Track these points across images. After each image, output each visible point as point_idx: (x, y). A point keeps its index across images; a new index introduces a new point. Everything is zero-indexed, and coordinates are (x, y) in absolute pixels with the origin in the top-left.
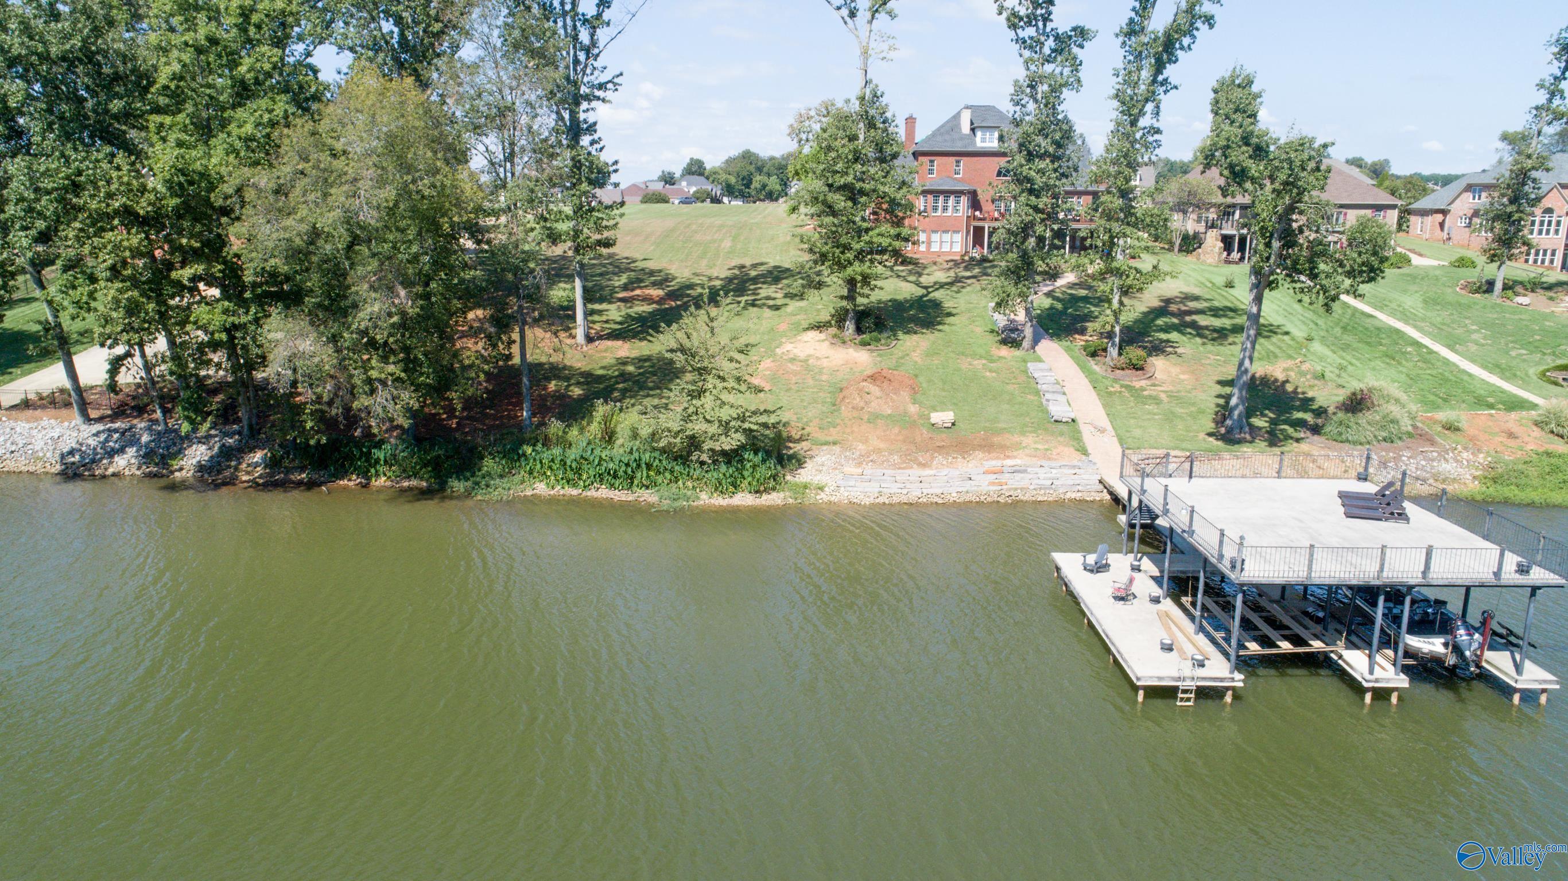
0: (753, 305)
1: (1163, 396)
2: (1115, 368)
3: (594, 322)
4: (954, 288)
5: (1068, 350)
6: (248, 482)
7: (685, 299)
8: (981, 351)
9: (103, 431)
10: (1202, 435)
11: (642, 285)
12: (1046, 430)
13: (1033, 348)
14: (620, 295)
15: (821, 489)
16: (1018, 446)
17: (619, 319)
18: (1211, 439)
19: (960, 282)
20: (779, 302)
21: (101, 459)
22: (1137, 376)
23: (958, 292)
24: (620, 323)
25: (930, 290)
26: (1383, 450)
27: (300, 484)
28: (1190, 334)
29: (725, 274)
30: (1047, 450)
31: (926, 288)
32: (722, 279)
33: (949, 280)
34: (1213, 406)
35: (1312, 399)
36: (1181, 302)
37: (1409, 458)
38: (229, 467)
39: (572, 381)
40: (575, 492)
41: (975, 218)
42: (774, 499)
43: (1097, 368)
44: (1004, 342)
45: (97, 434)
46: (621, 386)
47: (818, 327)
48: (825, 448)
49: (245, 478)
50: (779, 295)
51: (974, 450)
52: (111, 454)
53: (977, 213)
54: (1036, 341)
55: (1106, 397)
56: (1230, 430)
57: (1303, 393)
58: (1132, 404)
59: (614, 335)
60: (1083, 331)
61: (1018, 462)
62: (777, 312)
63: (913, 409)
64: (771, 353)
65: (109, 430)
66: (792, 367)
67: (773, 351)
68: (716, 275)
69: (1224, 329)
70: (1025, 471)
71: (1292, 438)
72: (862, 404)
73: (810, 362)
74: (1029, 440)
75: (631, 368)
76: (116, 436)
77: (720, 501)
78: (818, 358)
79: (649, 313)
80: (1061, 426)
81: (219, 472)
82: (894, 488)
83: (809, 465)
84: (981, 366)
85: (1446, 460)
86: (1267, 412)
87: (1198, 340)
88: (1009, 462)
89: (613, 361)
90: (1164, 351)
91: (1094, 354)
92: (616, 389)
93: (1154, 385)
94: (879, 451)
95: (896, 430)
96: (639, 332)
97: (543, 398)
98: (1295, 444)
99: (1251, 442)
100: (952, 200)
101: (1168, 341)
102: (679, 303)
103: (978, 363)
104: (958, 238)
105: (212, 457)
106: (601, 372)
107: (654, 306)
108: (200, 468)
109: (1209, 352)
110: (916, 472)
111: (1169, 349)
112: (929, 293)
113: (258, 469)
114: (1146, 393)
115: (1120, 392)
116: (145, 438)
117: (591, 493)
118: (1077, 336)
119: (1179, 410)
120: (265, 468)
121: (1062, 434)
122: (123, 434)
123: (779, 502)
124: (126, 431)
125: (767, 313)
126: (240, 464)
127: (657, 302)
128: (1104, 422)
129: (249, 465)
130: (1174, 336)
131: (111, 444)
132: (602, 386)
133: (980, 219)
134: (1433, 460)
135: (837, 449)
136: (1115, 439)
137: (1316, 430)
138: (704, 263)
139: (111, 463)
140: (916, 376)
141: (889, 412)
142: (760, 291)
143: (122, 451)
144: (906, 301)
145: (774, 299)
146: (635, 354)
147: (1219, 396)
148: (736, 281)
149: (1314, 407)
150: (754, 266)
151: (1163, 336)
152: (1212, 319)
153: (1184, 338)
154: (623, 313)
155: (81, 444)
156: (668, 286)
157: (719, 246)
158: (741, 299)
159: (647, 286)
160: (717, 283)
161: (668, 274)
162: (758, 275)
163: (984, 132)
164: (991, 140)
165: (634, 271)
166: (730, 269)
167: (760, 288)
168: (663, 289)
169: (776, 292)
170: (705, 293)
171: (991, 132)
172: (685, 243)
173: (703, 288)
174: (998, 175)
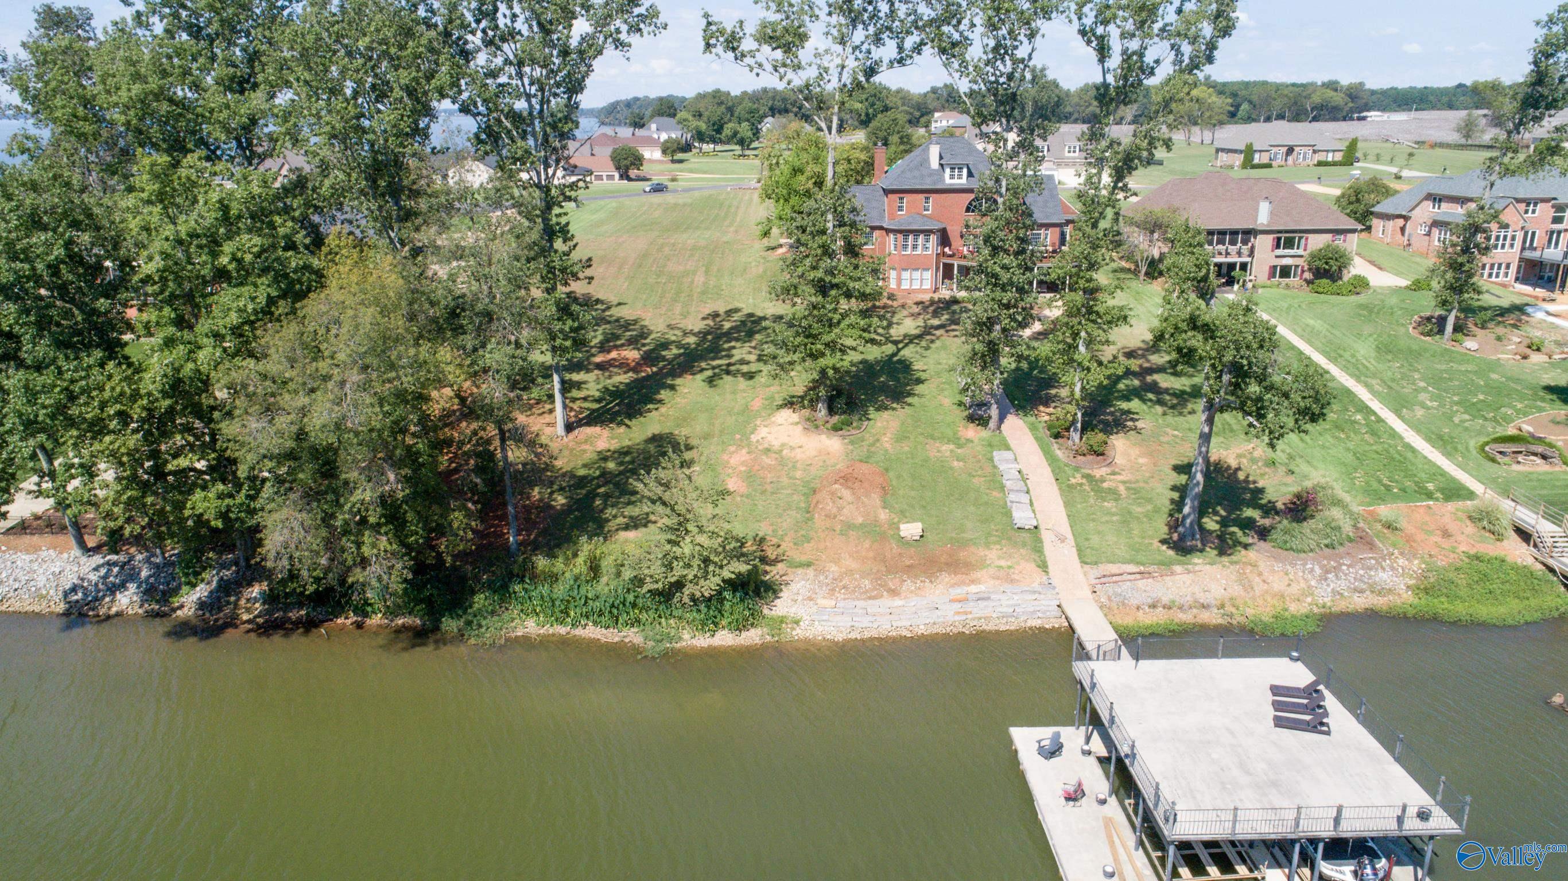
0: (728, 373)
1: (1122, 488)
2: (1078, 453)
3: (574, 400)
4: (924, 343)
5: (1033, 428)
6: (249, 621)
7: (661, 364)
8: (949, 432)
9: (103, 565)
10: (1156, 544)
11: (619, 343)
12: (1009, 539)
13: (999, 427)
14: (598, 359)
15: (797, 622)
16: (982, 564)
17: (597, 394)
18: (1164, 547)
19: (929, 334)
20: (753, 367)
21: (104, 596)
22: (1098, 463)
23: (927, 348)
24: (598, 401)
25: (900, 346)
26: (1325, 558)
27: (298, 623)
28: (1151, 400)
29: (699, 326)
30: (1010, 567)
31: (896, 343)
32: (694, 334)
33: (917, 332)
34: (1168, 503)
35: (1261, 491)
36: (1143, 356)
37: (1349, 566)
38: (228, 603)
39: (555, 487)
40: (562, 630)
41: (944, 254)
42: (753, 636)
43: (1059, 453)
44: (971, 419)
45: (96, 569)
46: (602, 490)
47: (792, 404)
48: (800, 571)
49: (245, 617)
50: (753, 358)
51: (941, 570)
52: (113, 589)
53: (947, 250)
54: (1002, 419)
55: (1068, 491)
56: (1182, 538)
57: (1255, 482)
58: (1092, 501)
59: (595, 419)
60: (1047, 401)
61: (982, 588)
62: (751, 382)
63: (883, 515)
64: (744, 441)
65: (108, 563)
66: (767, 460)
67: (748, 438)
68: (690, 327)
69: (1183, 392)
70: (989, 598)
71: (1240, 543)
72: (835, 510)
73: (785, 452)
74: (992, 555)
75: (611, 465)
76: (116, 570)
77: (703, 641)
78: (792, 448)
79: (627, 385)
80: (1024, 534)
81: (220, 610)
82: (865, 622)
83: (785, 594)
84: (948, 454)
85: (1383, 569)
86: (1219, 508)
87: (1159, 409)
88: (973, 589)
89: (595, 456)
90: (1125, 426)
91: (1057, 436)
92: (598, 495)
93: (1114, 473)
94: (850, 572)
95: (867, 544)
96: (618, 413)
97: (527, 509)
98: (1243, 552)
99: (1201, 551)
100: (921, 239)
101: (1129, 412)
102: (655, 369)
103: (947, 448)
104: (928, 275)
105: (211, 592)
106: (582, 472)
107: (630, 374)
108: (202, 605)
109: (1168, 426)
110: (887, 602)
111: (1130, 423)
112: (899, 350)
113: (257, 605)
114: (1105, 485)
115: (1081, 485)
116: (144, 574)
117: (579, 632)
118: (1042, 408)
119: (1137, 510)
120: (264, 603)
121: (1024, 545)
122: (122, 567)
123: (757, 641)
124: (125, 564)
125: (742, 383)
126: (238, 599)
127: (634, 370)
128: (1065, 529)
129: (248, 600)
130: (1135, 404)
131: (112, 579)
132: (584, 492)
133: (950, 256)
134: (1371, 569)
135: (810, 572)
136: (1074, 550)
137: (1263, 534)
138: (678, 309)
139: (113, 601)
140: (887, 470)
141: (860, 520)
142: (734, 352)
143: (122, 586)
144: (877, 362)
145: (748, 363)
146: (614, 445)
147: (1174, 488)
148: (710, 337)
149: (1263, 502)
150: (729, 313)
151: (1124, 405)
152: (1172, 378)
153: (1145, 407)
154: (600, 387)
155: (83, 579)
156: (644, 345)
157: (692, 282)
158: (715, 363)
159: (623, 345)
160: (692, 340)
161: (643, 327)
162: (732, 328)
163: (952, 169)
164: (960, 177)
165: (609, 322)
166: (704, 319)
167: (734, 348)
168: (639, 349)
169: (750, 353)
170: (680, 355)
171: (960, 169)
172: (658, 276)
173: (678, 347)
174: (968, 210)
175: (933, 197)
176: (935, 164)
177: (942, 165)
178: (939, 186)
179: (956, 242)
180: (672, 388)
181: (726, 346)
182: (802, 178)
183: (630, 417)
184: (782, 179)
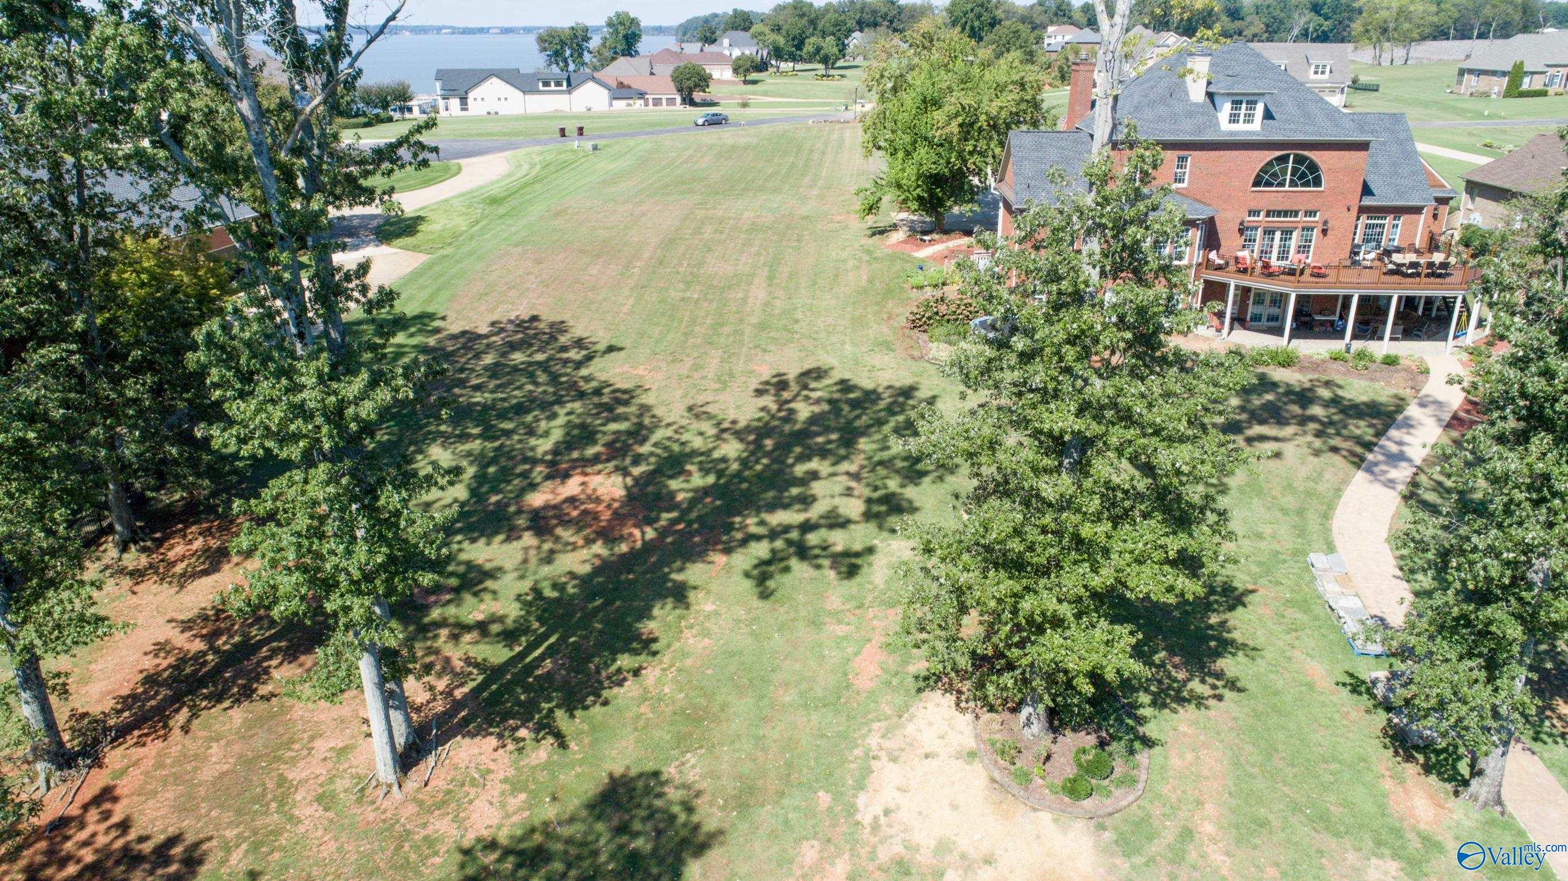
0: (803, 552)
7: (664, 519)
8: (1365, 803)
11: (591, 451)
14: (538, 500)
17: (512, 611)
20: (855, 540)
24: (509, 636)
29: (748, 411)
44: (1403, 748)
47: (954, 677)
50: (853, 508)
53: (1213, 255)
59: (490, 705)
62: (852, 589)
64: (840, 824)
68: (732, 415)
78: (963, 865)
79: (584, 581)
102: (649, 534)
107: (597, 547)
125: (834, 590)
127: (607, 535)
133: (1219, 268)
138: (713, 364)
142: (817, 488)
145: (845, 524)
146: (512, 822)
148: (769, 443)
154: (525, 588)
156: (637, 460)
157: (744, 300)
158: (779, 518)
159: (596, 459)
160: (732, 449)
161: (645, 408)
162: (813, 420)
163: (1236, 103)
164: (1249, 119)
165: (581, 395)
166: (759, 392)
167: (814, 475)
168: (625, 472)
169: (848, 492)
170: (706, 491)
171: (1252, 103)
172: (688, 284)
173: (705, 471)
174: (1257, 183)
175: (1193, 157)
176: (1197, 93)
177: (1210, 96)
178: (1209, 136)
179: (1230, 241)
180: (680, 594)
181: (800, 470)
182: (938, 116)
183: (573, 702)
184: (904, 117)
